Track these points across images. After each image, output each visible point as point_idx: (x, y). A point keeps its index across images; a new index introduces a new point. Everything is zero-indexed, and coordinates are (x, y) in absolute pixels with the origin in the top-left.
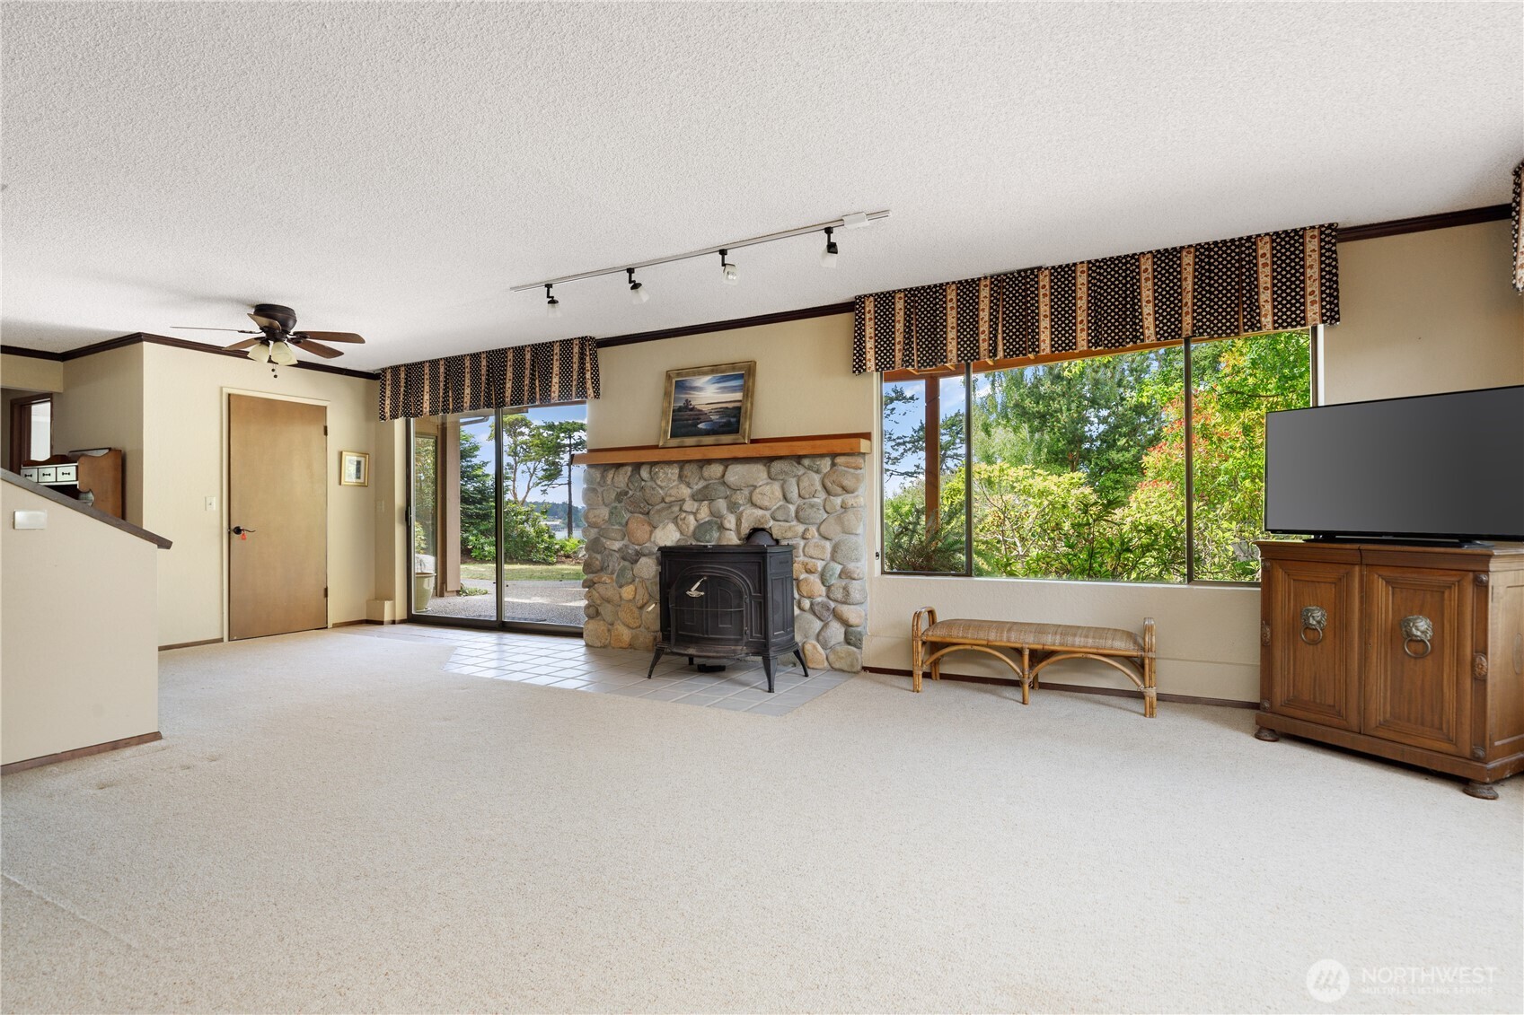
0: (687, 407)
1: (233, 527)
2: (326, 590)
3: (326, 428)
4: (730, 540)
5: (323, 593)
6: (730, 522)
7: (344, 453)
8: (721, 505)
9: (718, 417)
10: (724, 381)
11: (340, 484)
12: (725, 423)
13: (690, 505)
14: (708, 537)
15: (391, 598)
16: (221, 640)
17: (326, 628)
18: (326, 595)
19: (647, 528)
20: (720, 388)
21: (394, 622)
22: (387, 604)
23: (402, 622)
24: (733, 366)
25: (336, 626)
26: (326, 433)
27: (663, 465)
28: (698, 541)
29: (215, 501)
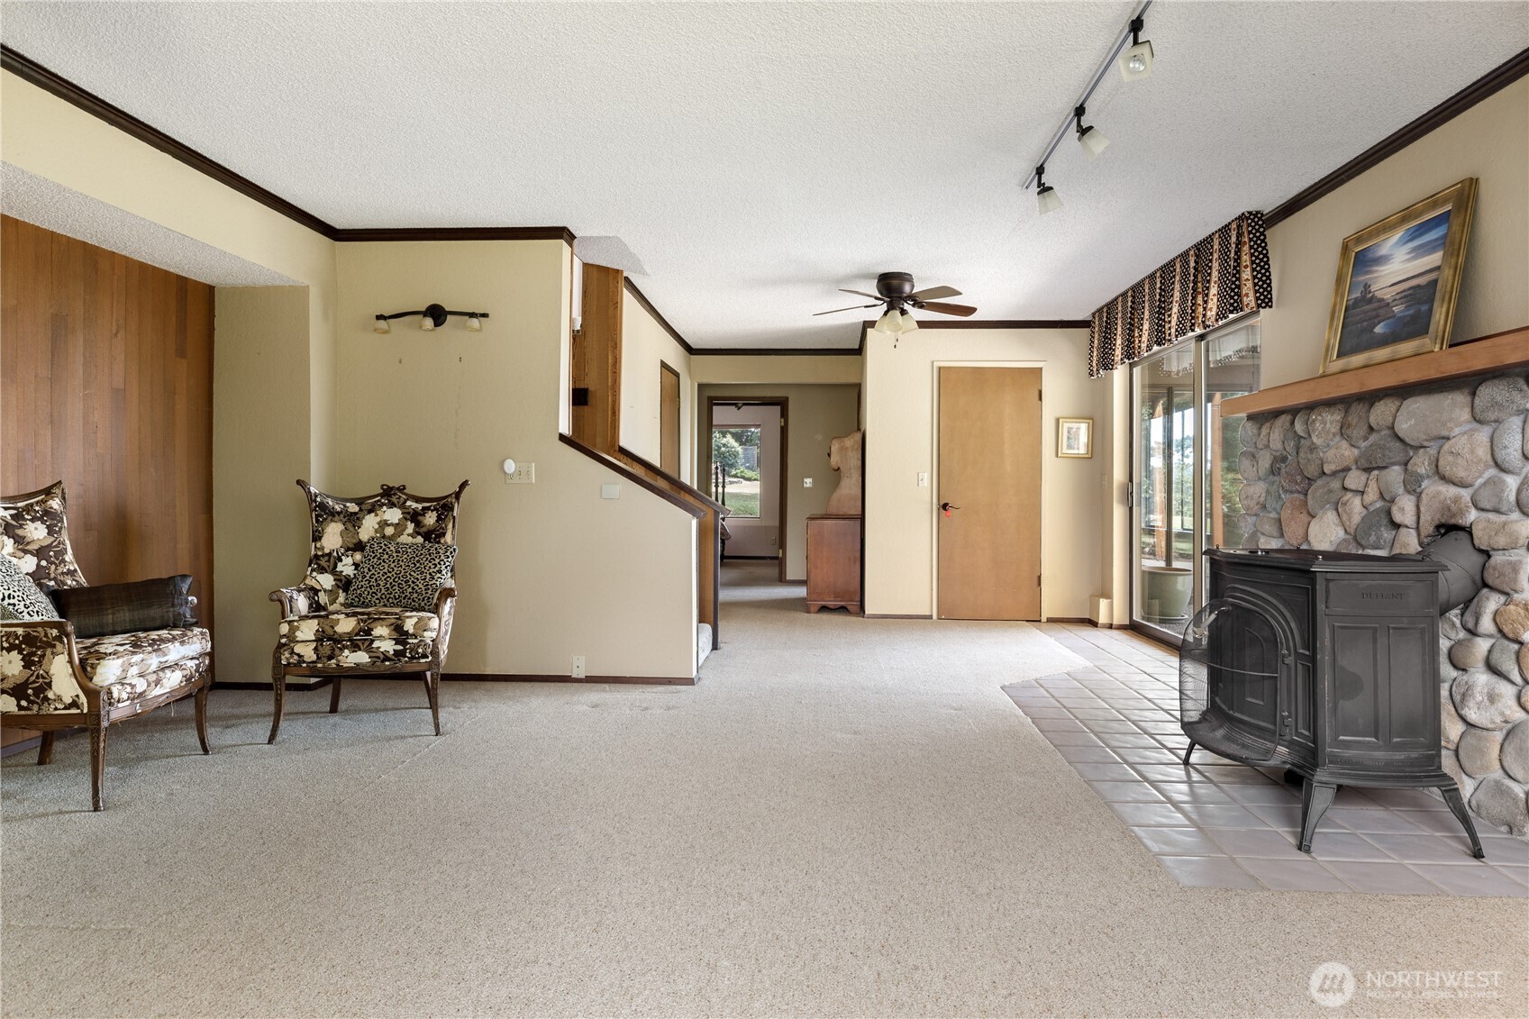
0: (1367, 298)
1: (942, 503)
2: (1039, 577)
3: (1040, 392)
4: (1406, 545)
5: (1036, 580)
6: (1405, 510)
7: (1061, 420)
8: (1395, 474)
9: (1401, 307)
10: (1421, 235)
11: (1057, 456)
12: (1411, 316)
13: (1355, 479)
14: (1373, 538)
15: (1108, 595)
16: (930, 617)
17: (1040, 621)
18: (1039, 584)
19: (1304, 517)
20: (1414, 250)
21: (1110, 627)
22: (1103, 603)
23: (1122, 628)
24: (1433, 201)
25: (1050, 620)
26: (1040, 399)
27: (1321, 409)
28: (1360, 545)
29: (926, 476)
